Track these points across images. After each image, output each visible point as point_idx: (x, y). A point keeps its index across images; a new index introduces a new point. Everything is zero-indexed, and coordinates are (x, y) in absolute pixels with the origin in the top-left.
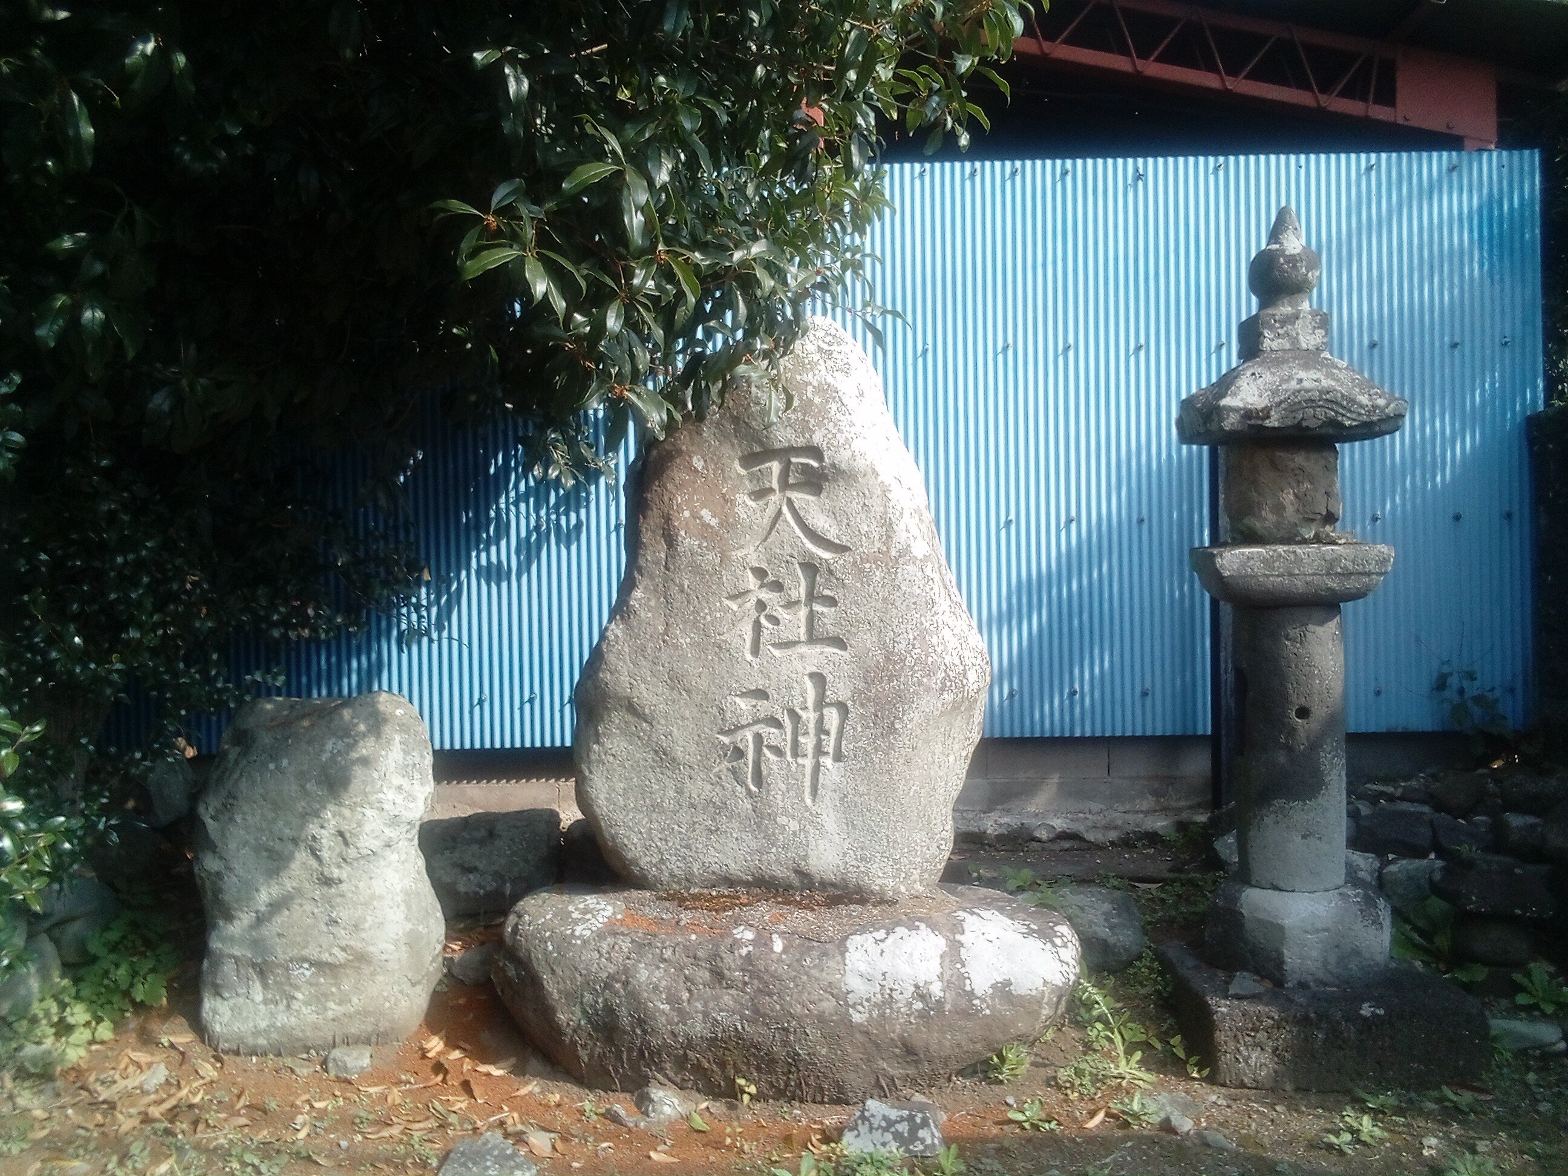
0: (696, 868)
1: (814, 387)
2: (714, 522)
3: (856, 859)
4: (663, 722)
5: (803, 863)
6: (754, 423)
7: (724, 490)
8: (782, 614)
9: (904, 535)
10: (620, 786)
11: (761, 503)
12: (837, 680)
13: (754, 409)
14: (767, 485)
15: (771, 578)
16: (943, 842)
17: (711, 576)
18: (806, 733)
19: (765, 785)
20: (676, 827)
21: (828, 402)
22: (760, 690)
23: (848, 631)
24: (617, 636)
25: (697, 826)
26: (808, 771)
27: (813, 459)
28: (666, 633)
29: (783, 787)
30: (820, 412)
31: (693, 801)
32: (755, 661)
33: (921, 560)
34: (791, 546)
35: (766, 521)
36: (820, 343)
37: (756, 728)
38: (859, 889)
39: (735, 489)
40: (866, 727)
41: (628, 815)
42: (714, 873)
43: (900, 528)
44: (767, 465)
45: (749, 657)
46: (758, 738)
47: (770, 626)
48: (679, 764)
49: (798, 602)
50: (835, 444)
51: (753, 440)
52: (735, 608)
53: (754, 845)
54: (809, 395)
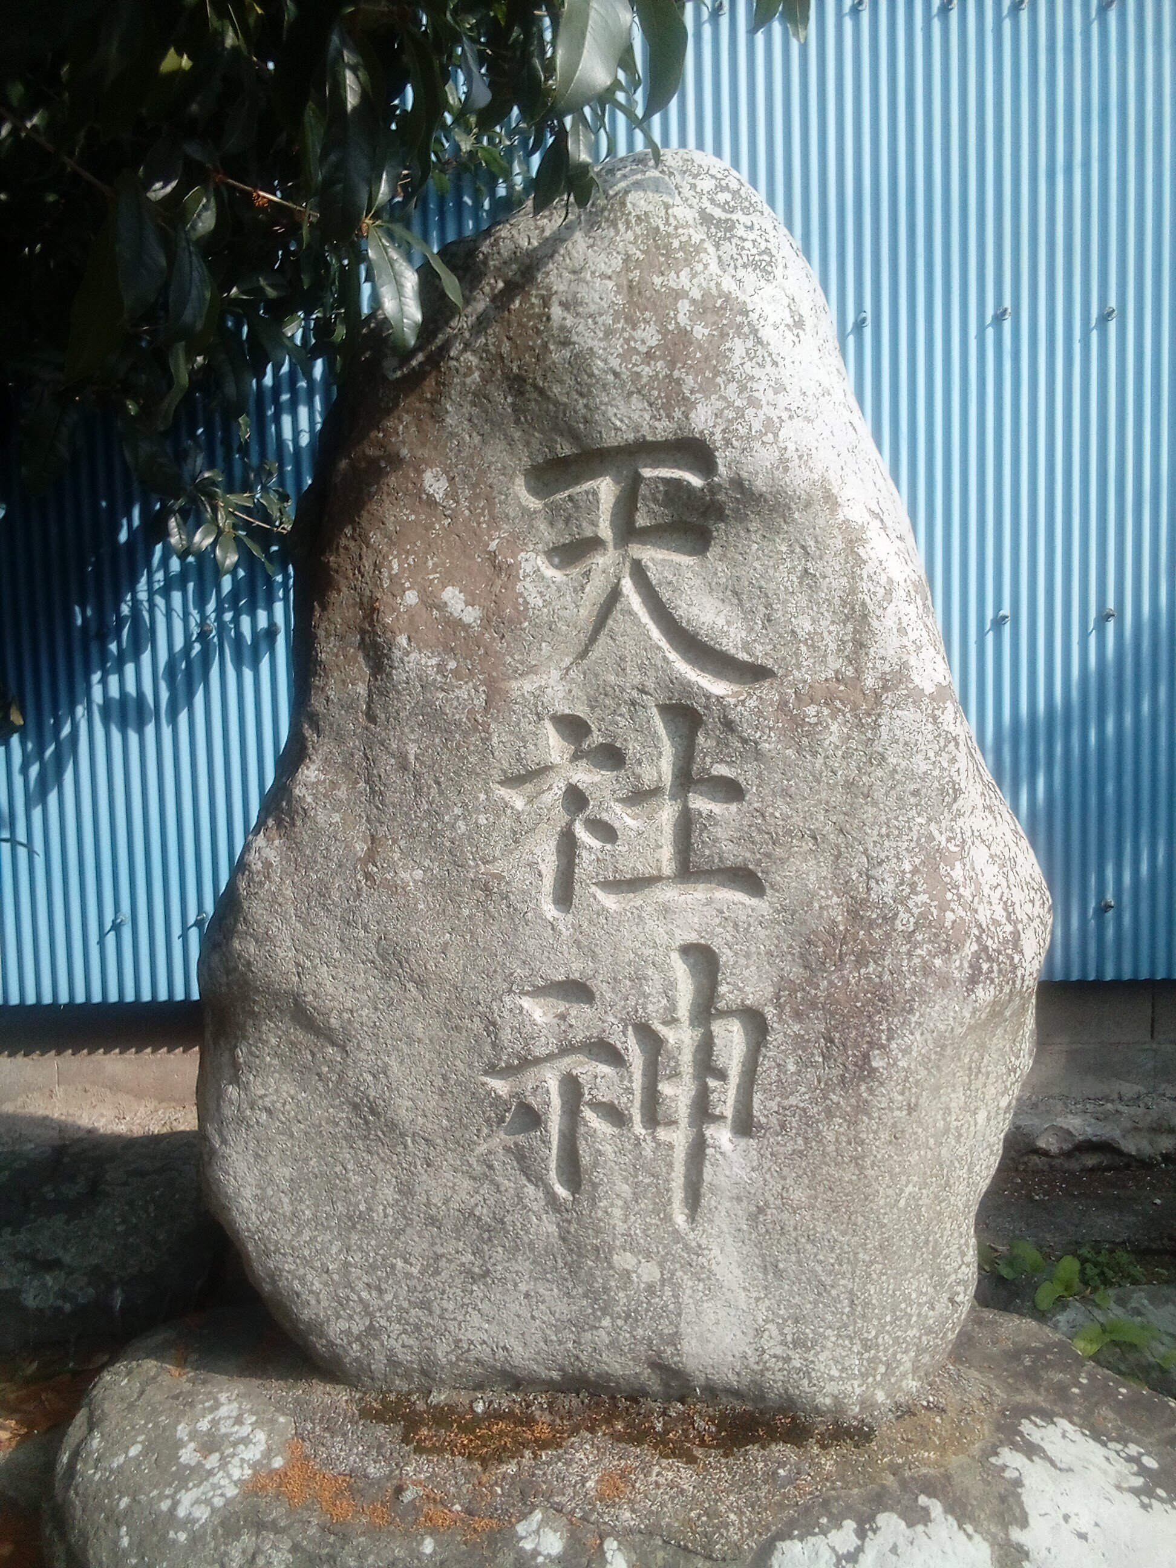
0: (442, 1350)
1: (693, 302)
2: (471, 615)
3: (783, 1343)
4: (368, 1045)
5: (669, 1350)
6: (557, 389)
7: (493, 545)
8: (624, 818)
9: (894, 641)
10: (283, 1173)
11: (575, 571)
12: (742, 961)
13: (557, 355)
14: (588, 532)
15: (596, 738)
16: (960, 1289)
17: (466, 735)
18: (675, 1075)
19: (586, 1187)
20: (399, 1263)
21: (723, 335)
22: (575, 983)
23: (768, 855)
24: (268, 865)
25: (443, 1263)
26: (680, 1155)
27: (691, 469)
28: (371, 857)
29: (626, 1190)
30: (707, 358)
31: (433, 1211)
32: (564, 921)
33: (931, 696)
34: (640, 667)
35: (586, 613)
36: (706, 203)
37: (566, 1063)
38: (789, 1405)
39: (515, 542)
40: (805, 1064)
41: (299, 1233)
42: (478, 1362)
43: (885, 624)
44: (587, 486)
45: (550, 910)
46: (572, 1087)
47: (596, 844)
48: (402, 1135)
49: (656, 792)
50: (742, 431)
51: (556, 429)
52: (519, 803)
53: (562, 1308)
54: (682, 319)
